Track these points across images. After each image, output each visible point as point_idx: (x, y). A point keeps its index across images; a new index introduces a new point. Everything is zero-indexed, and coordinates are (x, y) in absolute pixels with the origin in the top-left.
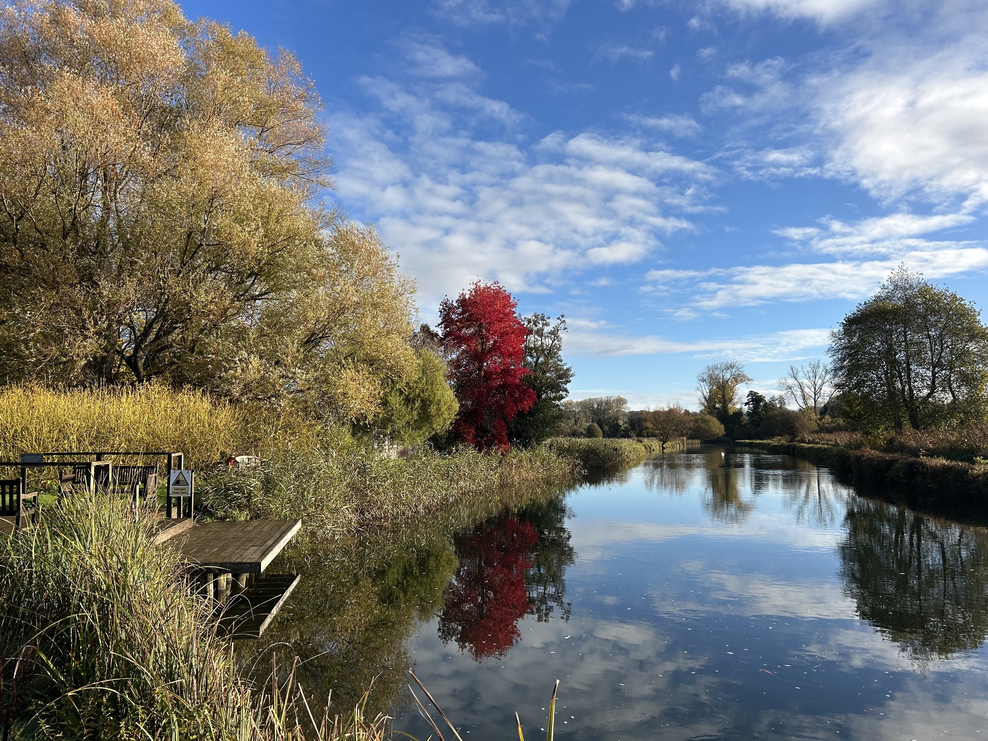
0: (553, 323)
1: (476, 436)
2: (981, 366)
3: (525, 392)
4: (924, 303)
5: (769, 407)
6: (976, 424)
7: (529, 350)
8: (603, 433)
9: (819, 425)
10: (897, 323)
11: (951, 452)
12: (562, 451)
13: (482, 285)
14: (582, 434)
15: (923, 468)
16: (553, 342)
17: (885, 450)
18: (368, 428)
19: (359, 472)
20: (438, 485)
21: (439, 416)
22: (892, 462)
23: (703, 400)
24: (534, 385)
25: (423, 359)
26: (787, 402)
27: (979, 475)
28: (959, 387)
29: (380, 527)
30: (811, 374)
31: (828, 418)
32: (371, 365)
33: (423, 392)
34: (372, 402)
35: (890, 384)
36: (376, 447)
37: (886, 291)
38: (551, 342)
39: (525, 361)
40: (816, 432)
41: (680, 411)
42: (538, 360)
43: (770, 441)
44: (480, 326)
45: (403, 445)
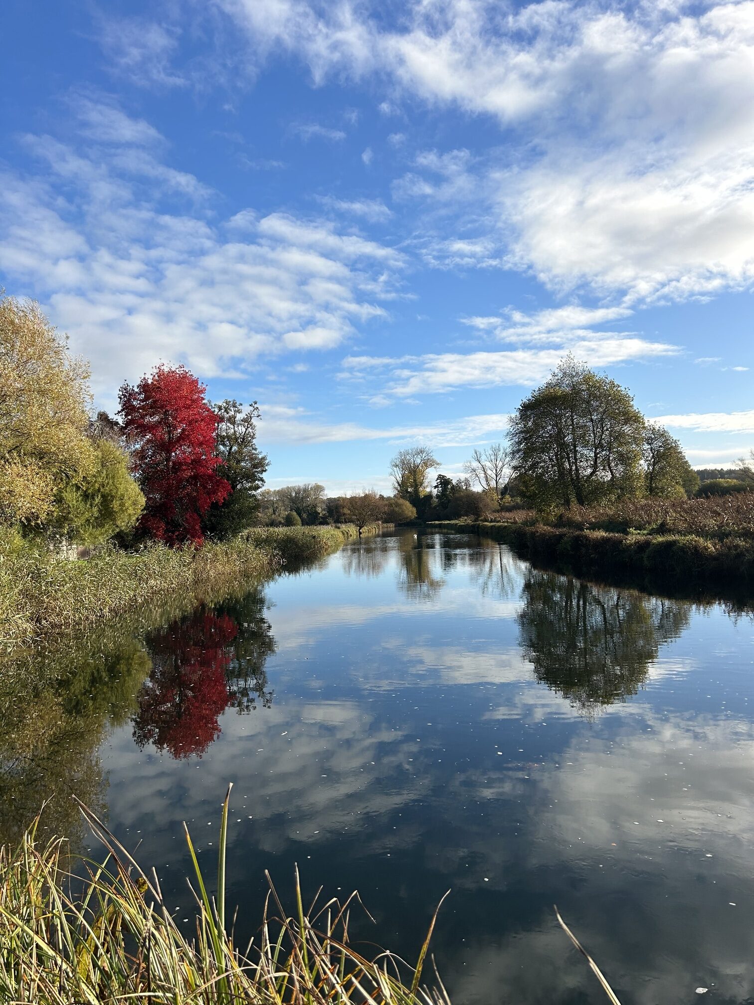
0: (246, 410)
1: (167, 531)
2: (634, 446)
3: (218, 483)
4: (588, 389)
5: (456, 489)
6: (629, 499)
7: (222, 439)
8: (302, 521)
9: (500, 504)
10: (565, 408)
11: (610, 525)
12: (259, 543)
13: (166, 369)
14: (280, 523)
15: (587, 540)
16: (246, 430)
17: (556, 526)
18: (41, 529)
19: (32, 577)
20: (124, 585)
21: (123, 511)
22: (561, 536)
23: (397, 485)
24: (228, 476)
25: (102, 451)
26: (471, 483)
27: (631, 545)
28: (616, 465)
29: (61, 635)
30: (493, 457)
31: (508, 498)
32: (41, 458)
33: (103, 487)
34: (43, 500)
35: (560, 465)
36: (52, 548)
37: (556, 378)
38: (244, 430)
39: (217, 450)
40: (498, 511)
41: (375, 496)
42: (231, 449)
43: (457, 522)
44: (165, 413)
45: (83, 544)
